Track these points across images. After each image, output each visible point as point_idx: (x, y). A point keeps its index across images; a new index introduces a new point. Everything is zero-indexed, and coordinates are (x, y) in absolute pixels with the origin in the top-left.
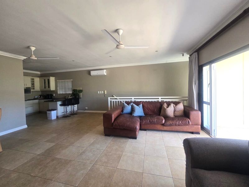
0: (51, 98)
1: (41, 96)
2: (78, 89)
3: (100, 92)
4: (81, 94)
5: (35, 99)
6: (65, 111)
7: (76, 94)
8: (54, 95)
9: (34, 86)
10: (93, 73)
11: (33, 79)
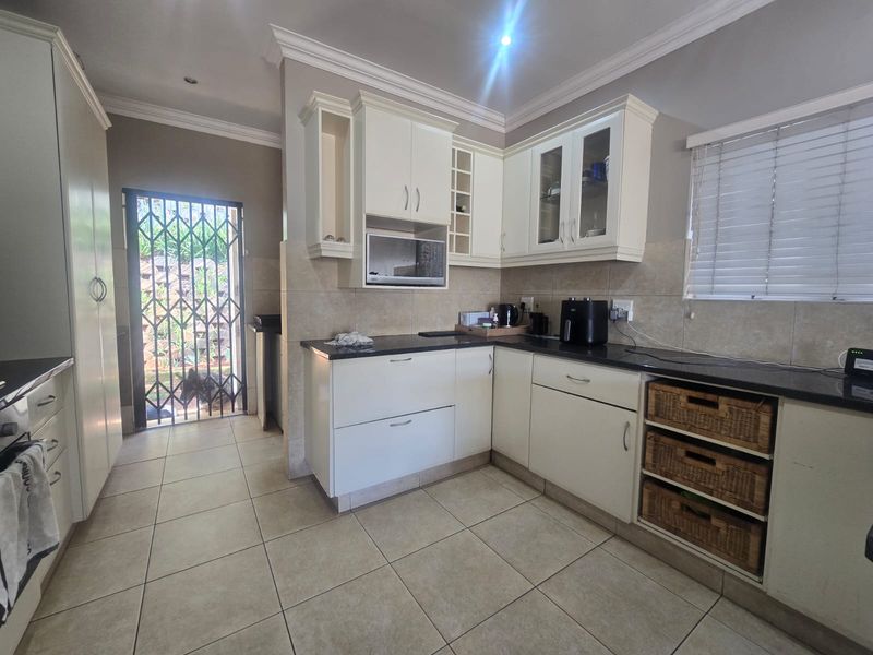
1: (502, 309)
9: (463, 223)
11: (463, 160)
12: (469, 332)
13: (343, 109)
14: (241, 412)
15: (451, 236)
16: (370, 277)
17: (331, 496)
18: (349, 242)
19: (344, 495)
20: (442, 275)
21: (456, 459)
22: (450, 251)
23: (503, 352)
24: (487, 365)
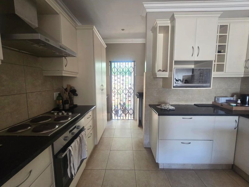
11: (223, 29)
12: (222, 106)
13: (168, 23)
14: (133, 119)
15: (215, 64)
16: (175, 85)
17: (157, 162)
18: (167, 72)
19: (161, 163)
20: (210, 82)
21: (212, 163)
22: (214, 71)
23: (243, 119)
24: (234, 125)
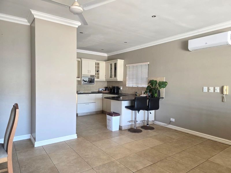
0: (117, 93)
1: (106, 88)
2: (159, 80)
3: (209, 89)
4: (163, 91)
5: (99, 92)
6: (134, 120)
7: (154, 89)
8: (121, 89)
9: (98, 74)
10: (192, 45)
11: (98, 64)
13: (80, 60)
16: (83, 83)
17: (77, 113)
18: (80, 78)
21: (96, 111)
22: (96, 78)
